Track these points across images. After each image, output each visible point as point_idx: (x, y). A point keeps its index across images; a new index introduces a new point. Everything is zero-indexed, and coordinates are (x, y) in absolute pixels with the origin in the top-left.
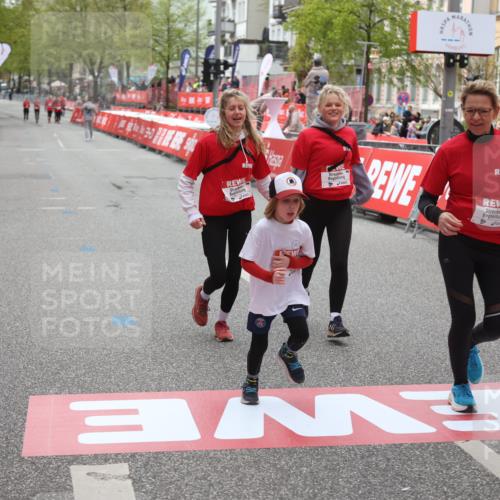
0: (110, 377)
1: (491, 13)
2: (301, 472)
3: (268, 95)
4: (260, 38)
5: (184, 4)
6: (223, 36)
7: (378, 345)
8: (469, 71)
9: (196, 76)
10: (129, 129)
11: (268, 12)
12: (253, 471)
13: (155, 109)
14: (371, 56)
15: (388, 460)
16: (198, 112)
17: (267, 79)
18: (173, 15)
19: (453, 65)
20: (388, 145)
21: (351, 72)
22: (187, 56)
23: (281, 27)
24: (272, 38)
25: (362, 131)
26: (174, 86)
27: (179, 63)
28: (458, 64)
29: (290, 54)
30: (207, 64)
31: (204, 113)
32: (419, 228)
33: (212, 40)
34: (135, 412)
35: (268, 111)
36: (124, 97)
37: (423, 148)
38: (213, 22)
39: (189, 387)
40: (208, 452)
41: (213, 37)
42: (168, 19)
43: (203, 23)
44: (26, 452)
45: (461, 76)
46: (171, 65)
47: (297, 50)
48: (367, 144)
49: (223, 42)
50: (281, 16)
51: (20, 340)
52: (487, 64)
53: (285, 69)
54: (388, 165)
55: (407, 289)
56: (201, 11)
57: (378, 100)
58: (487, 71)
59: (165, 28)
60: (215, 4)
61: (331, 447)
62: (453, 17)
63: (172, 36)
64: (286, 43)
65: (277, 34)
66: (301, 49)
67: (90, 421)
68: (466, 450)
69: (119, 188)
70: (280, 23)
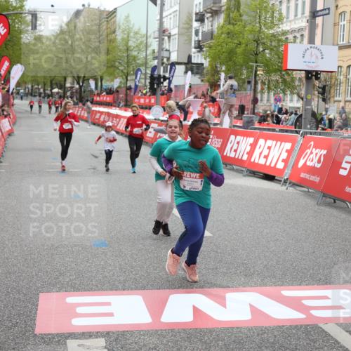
0: (92, 281)
1: (333, 45)
2: (218, 344)
3: (191, 98)
4: (186, 61)
5: (137, 40)
6: (163, 60)
7: (266, 260)
8: (320, 82)
9: (145, 85)
10: (102, 119)
11: (191, 45)
12: (186, 344)
13: (118, 107)
14: (258, 73)
15: (275, 336)
16: (146, 108)
17: (190, 87)
18: (130, 47)
19: (311, 78)
20: (269, 130)
21: (244, 83)
22: (139, 73)
23: (199, 54)
24: (193, 61)
25: (252, 120)
26: (130, 91)
27: (134, 77)
28: (314, 77)
29: (205, 71)
30: (152, 77)
31: (150, 109)
32: (290, 183)
33: (155, 63)
34: (108, 304)
35: (191, 107)
36: (98, 99)
37: (292, 132)
38: (156, 51)
39: (144, 288)
40: (157, 331)
41: (156, 61)
42: (128, 49)
43: (149, 51)
44: (38, 331)
45: (314, 86)
46: (129, 78)
47: (209, 68)
48: (256, 129)
49: (163, 63)
50: (199, 47)
51: (33, 256)
52: (331, 78)
53: (202, 81)
54: (269, 143)
55: (283, 223)
56: (149, 44)
57: (262, 100)
58: (331, 82)
59: (125, 55)
60: (157, 40)
61: (238, 328)
62: (311, 47)
63: (130, 60)
64: (202, 64)
65: (197, 58)
66: (212, 68)
67: (79, 310)
68: (326, 330)
69: (96, 157)
70: (199, 52)
